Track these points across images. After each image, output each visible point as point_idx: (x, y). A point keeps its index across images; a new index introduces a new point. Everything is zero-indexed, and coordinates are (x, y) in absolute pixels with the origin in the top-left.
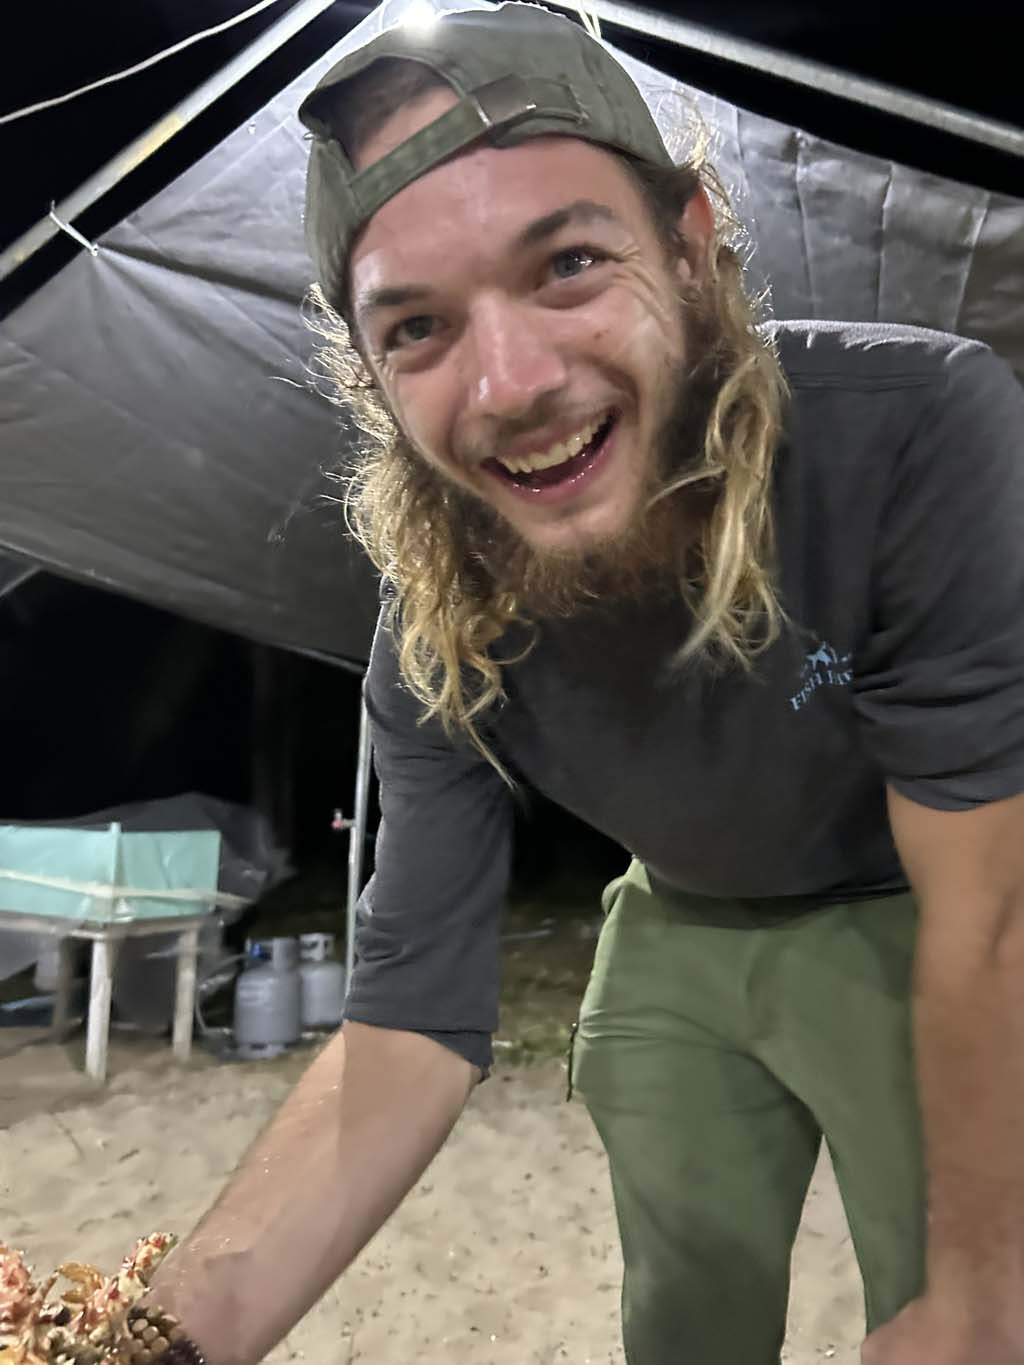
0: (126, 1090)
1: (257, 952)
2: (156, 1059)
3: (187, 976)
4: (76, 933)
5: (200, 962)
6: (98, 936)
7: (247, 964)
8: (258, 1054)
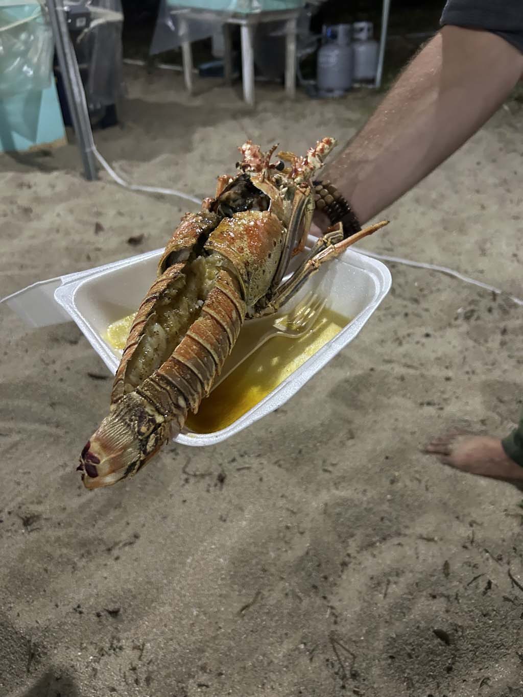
0: (265, 110)
1: (329, 34)
2: (278, 95)
3: (291, 47)
4: (231, 21)
5: (298, 39)
6: (243, 22)
7: (323, 41)
8: (330, 95)
